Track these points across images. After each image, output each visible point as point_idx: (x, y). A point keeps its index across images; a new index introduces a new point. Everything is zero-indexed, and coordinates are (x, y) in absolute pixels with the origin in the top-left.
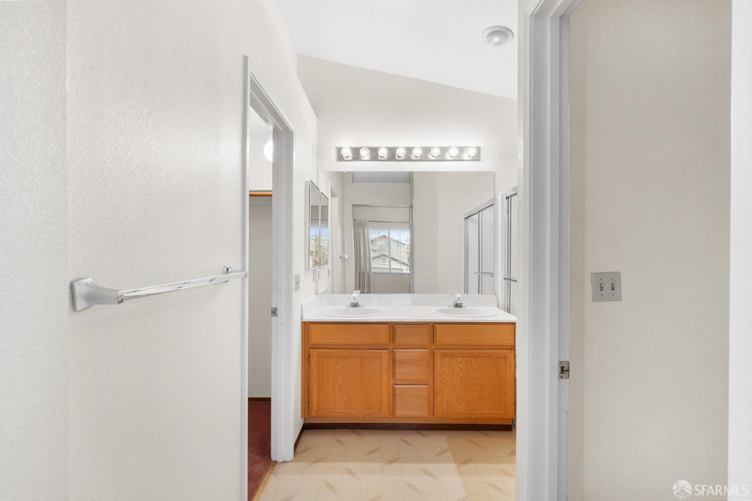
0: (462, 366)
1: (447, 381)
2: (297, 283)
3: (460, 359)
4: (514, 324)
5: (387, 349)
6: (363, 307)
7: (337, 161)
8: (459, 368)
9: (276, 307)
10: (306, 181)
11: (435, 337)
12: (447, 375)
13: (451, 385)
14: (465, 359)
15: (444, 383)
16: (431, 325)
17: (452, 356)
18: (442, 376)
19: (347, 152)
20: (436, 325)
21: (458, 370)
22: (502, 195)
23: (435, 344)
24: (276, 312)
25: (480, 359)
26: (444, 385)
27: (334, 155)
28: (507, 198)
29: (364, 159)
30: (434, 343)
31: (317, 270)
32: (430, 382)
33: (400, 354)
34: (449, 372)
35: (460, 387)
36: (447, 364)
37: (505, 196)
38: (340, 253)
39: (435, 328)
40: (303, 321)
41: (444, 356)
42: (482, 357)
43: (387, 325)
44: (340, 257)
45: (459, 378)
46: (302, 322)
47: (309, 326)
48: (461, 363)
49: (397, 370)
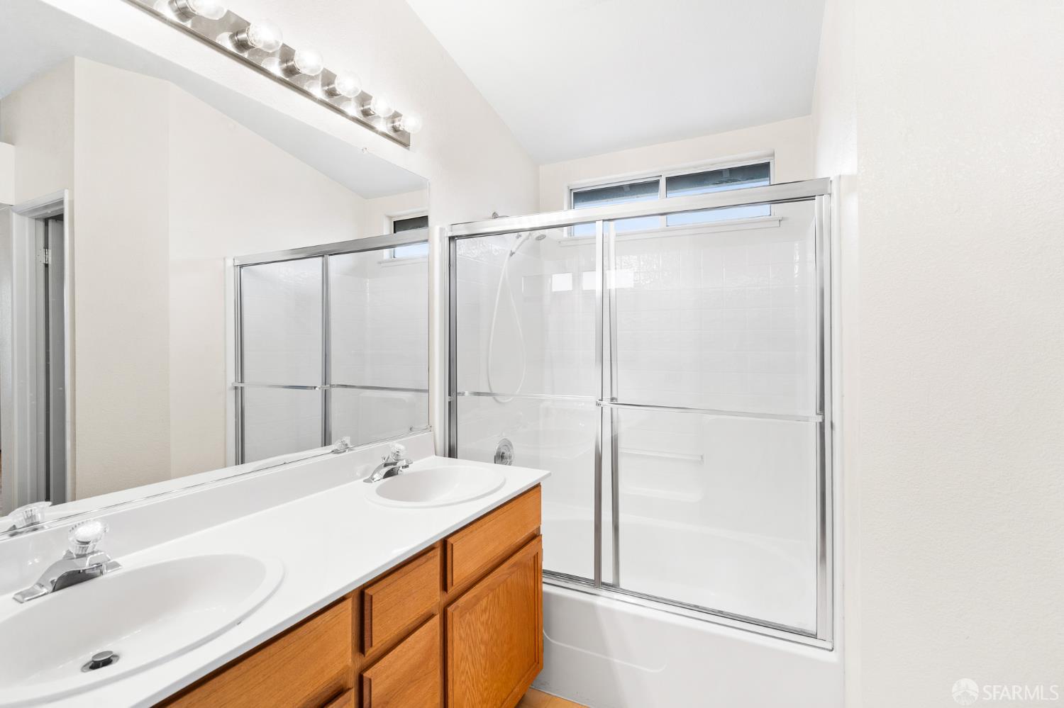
0: (487, 615)
1: (467, 673)
3: (484, 602)
8: (483, 624)
11: (448, 573)
12: (467, 657)
13: (472, 678)
14: (491, 596)
15: (463, 682)
16: (440, 545)
17: (477, 600)
18: (461, 666)
20: (450, 541)
21: (482, 629)
23: (450, 590)
26: (463, 687)
28: (451, 239)
30: (446, 589)
34: (469, 647)
35: (485, 669)
36: (467, 628)
37: (447, 235)
39: (449, 549)
41: (464, 612)
43: (350, 600)
45: (483, 648)
48: (485, 610)
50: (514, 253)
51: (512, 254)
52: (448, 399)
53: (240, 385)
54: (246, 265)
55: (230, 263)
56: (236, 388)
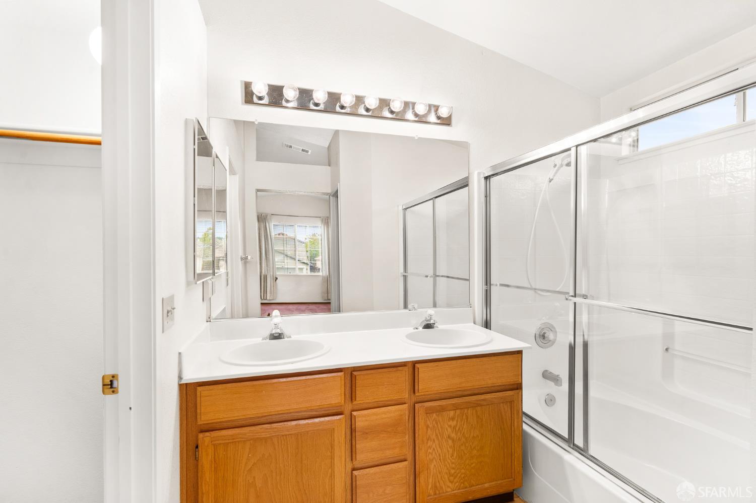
0: (455, 422)
1: (434, 449)
2: (169, 313)
3: (452, 413)
4: (519, 352)
5: (341, 414)
6: (290, 337)
7: (242, 104)
8: (450, 426)
9: (112, 373)
10: (186, 119)
11: (416, 384)
12: (434, 440)
13: (440, 455)
14: (458, 412)
15: (430, 452)
16: (410, 365)
17: (442, 409)
18: (427, 443)
19: (260, 89)
20: (417, 365)
21: (449, 430)
22: (479, 174)
23: (417, 394)
24: (115, 385)
25: (479, 408)
26: (430, 456)
27: (238, 94)
28: (486, 178)
29: (289, 105)
30: (414, 392)
31: (210, 282)
32: (410, 457)
33: (363, 419)
34: (437, 435)
35: (452, 456)
36: (434, 422)
37: (482, 176)
38: (241, 253)
39: (416, 370)
40: (183, 382)
41: (429, 412)
42: (481, 405)
43: (342, 373)
44: (242, 259)
45: (450, 442)
46: (181, 386)
47: (196, 390)
48: (453, 419)
49: (359, 446)
50: (552, 179)
51: (551, 181)
52: (484, 287)
53: (405, 274)
54: (407, 208)
55: (401, 208)
56: (404, 275)
